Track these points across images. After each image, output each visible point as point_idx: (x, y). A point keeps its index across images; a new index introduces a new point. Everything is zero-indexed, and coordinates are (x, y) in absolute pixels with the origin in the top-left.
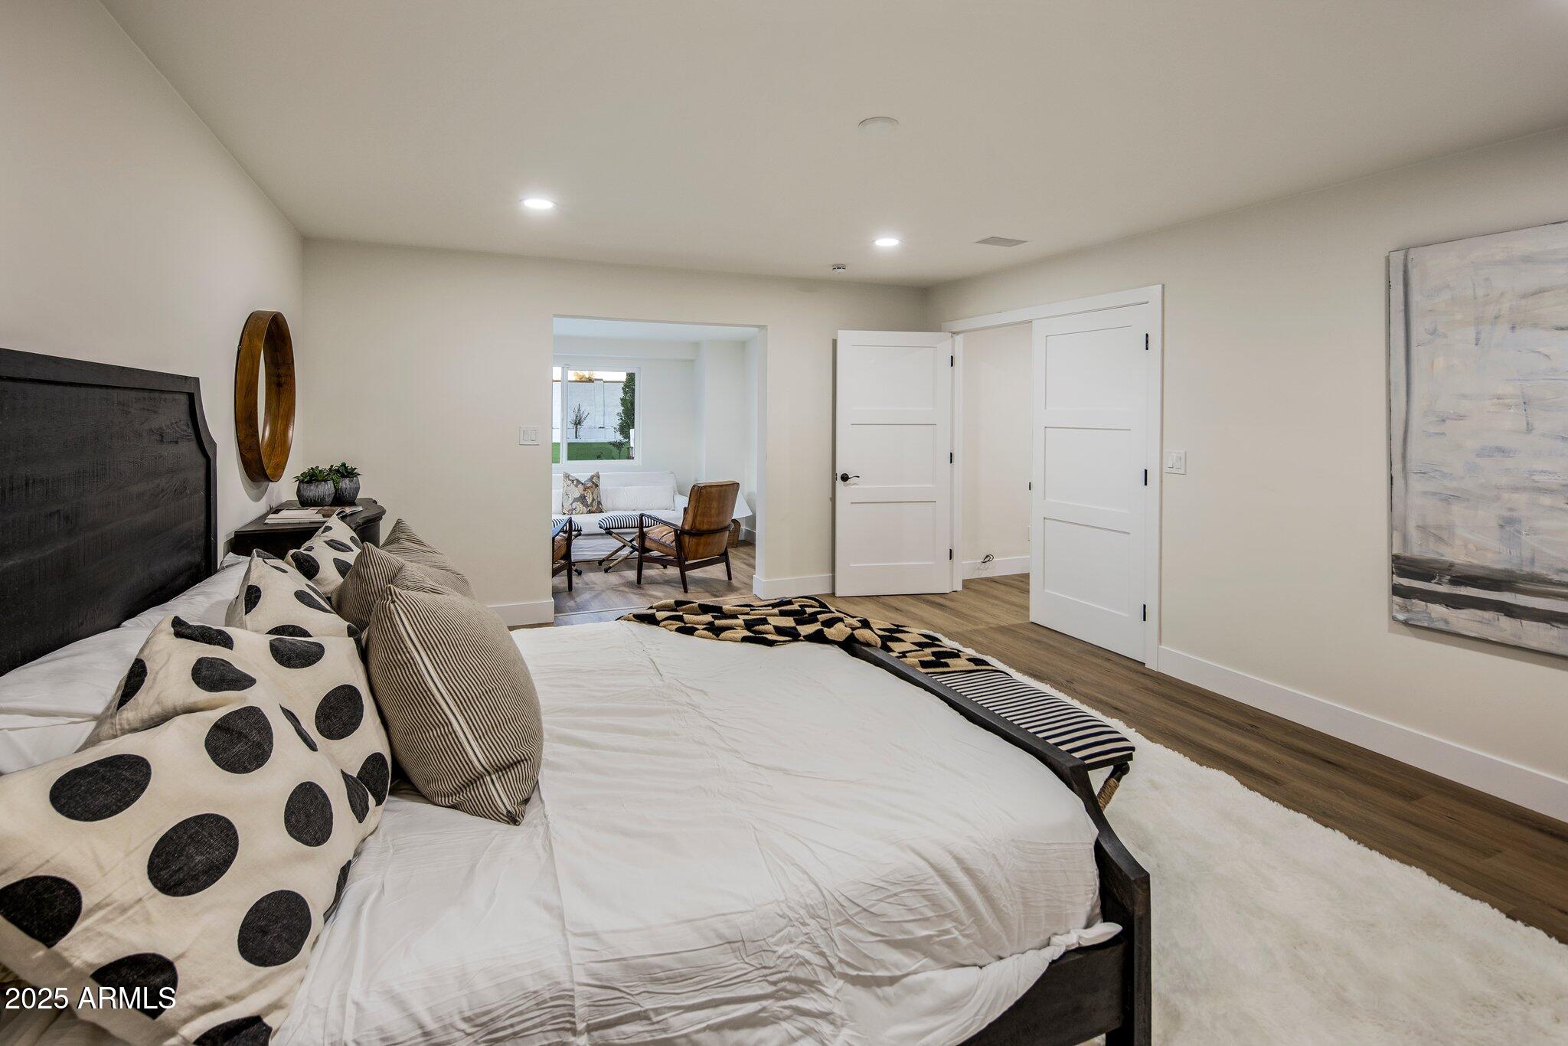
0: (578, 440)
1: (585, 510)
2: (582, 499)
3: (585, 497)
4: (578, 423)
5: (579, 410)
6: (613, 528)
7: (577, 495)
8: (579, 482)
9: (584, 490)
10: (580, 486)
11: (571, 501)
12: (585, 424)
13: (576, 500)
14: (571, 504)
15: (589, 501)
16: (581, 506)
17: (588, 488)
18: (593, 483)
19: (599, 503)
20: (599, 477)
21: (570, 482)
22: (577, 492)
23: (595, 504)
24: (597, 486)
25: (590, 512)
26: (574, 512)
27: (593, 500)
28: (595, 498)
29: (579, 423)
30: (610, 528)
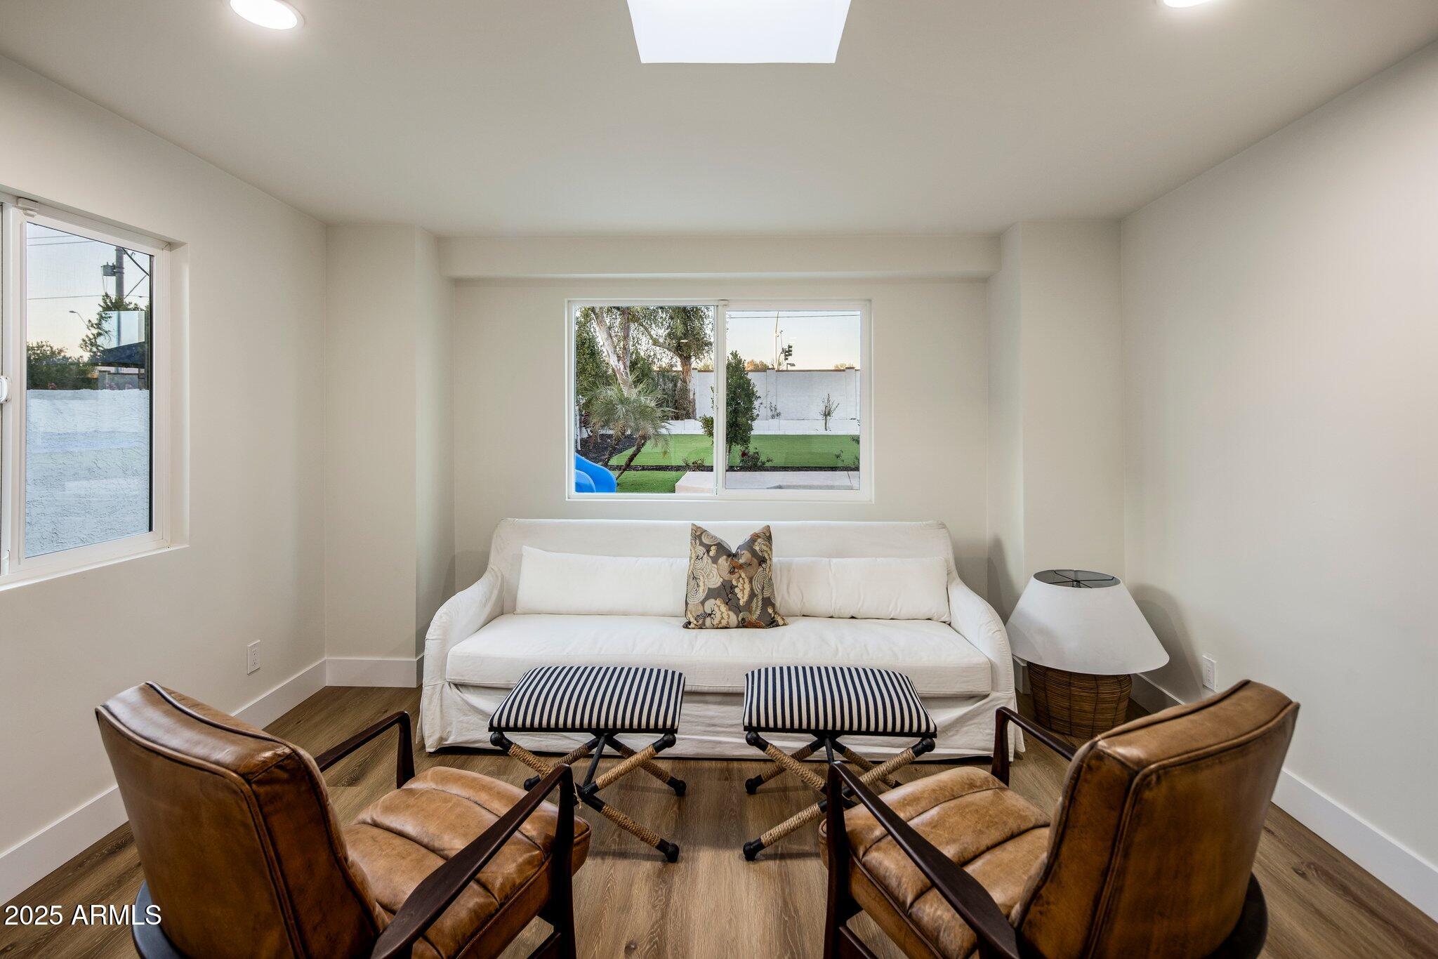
0: (828, 433)
1: (733, 619)
2: (726, 593)
3: (733, 587)
4: (827, 414)
5: (829, 401)
6: (767, 729)
7: (716, 582)
8: (722, 549)
9: (732, 572)
10: (723, 561)
11: (701, 595)
12: (834, 415)
13: (712, 594)
14: (703, 603)
15: (743, 597)
16: (723, 608)
17: (741, 567)
18: (754, 553)
19: (768, 602)
20: (769, 538)
21: (701, 550)
22: (714, 575)
23: (757, 605)
24: (762, 561)
25: (744, 624)
26: (708, 621)
27: (753, 595)
28: (757, 590)
29: (829, 414)
30: (759, 728)
